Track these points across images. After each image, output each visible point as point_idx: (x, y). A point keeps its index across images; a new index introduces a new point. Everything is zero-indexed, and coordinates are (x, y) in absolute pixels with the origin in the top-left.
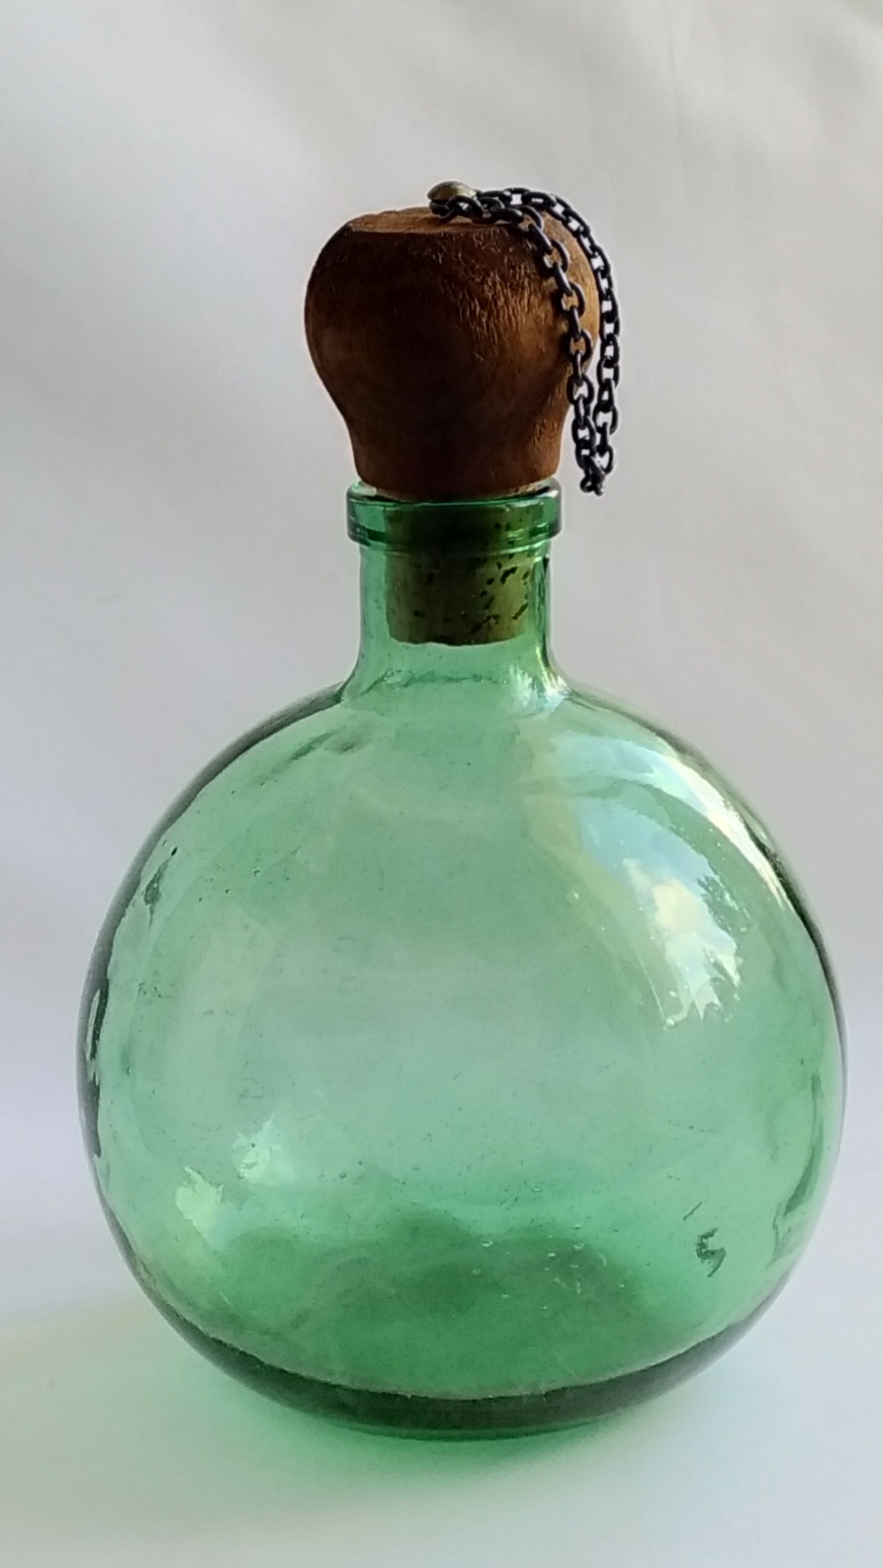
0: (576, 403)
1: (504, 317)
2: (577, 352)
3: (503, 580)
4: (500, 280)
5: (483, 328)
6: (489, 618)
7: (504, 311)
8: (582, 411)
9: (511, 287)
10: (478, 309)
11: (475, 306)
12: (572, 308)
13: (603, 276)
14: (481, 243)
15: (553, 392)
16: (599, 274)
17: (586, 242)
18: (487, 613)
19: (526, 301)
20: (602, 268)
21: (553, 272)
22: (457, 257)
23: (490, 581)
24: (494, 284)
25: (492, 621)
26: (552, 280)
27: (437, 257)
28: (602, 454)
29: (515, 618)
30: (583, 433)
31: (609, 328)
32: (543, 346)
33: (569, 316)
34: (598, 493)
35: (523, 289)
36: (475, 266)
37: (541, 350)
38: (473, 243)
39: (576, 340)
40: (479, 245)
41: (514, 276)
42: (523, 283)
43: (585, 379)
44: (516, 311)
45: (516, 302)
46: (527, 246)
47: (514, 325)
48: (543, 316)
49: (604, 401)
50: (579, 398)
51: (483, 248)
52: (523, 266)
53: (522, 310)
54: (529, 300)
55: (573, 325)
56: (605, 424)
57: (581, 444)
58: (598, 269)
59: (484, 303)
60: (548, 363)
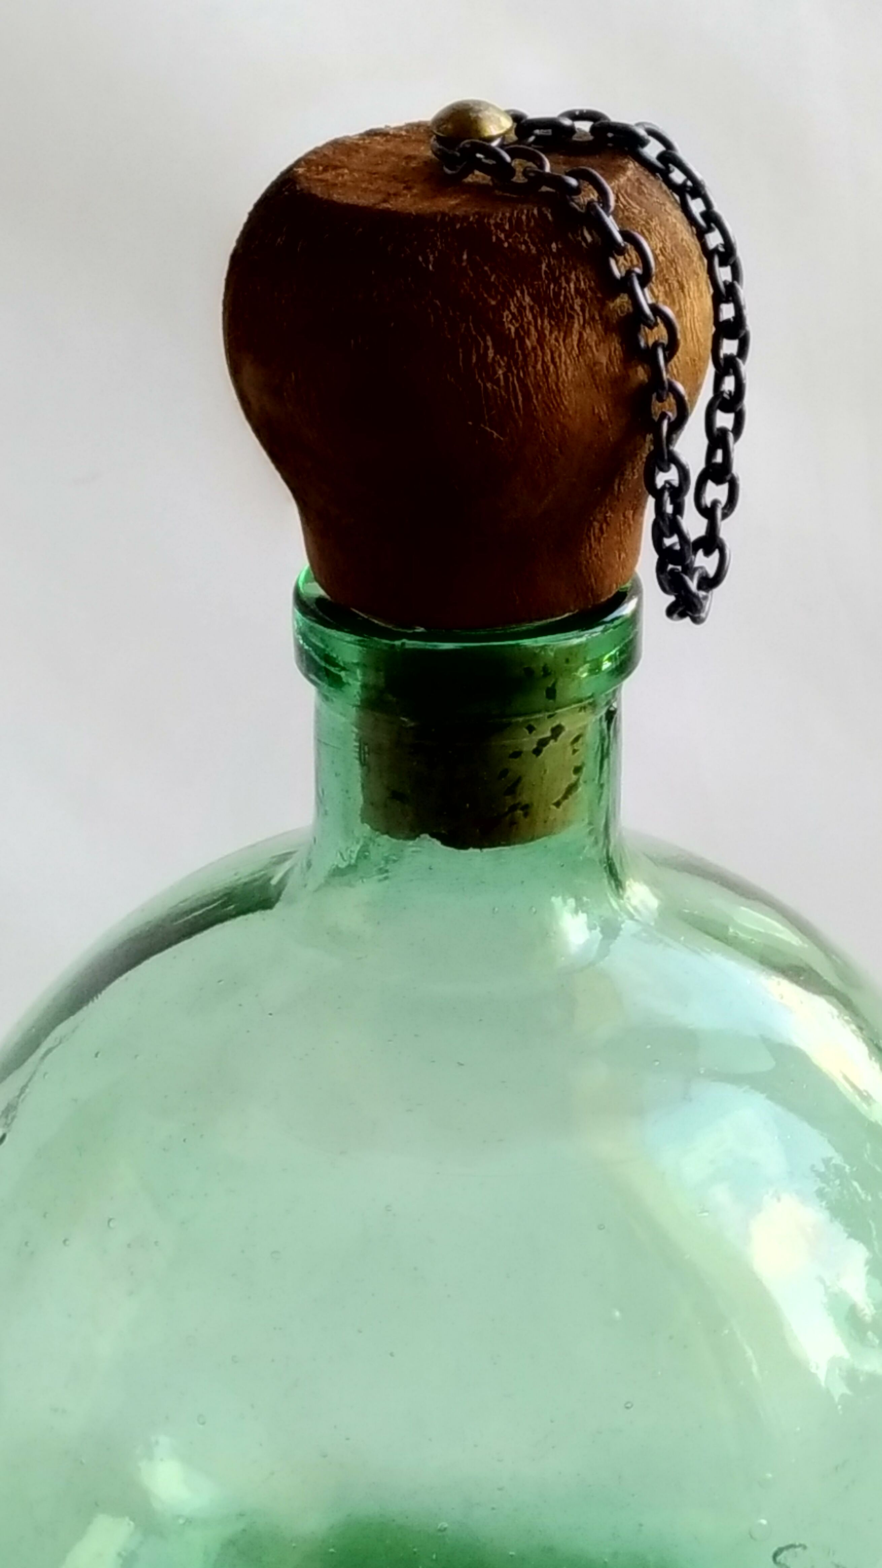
0: (658, 495)
1: (534, 367)
2: (663, 415)
3: (537, 752)
4: (532, 303)
5: (498, 385)
6: (514, 808)
7: (536, 355)
8: (669, 509)
9: (550, 316)
10: (491, 353)
11: (486, 348)
12: (656, 344)
13: (722, 264)
14: (502, 236)
15: (623, 474)
16: (716, 260)
17: (697, 206)
18: (509, 801)
19: (575, 337)
20: (721, 249)
21: (625, 285)
22: (460, 260)
23: (517, 754)
24: (521, 308)
25: (519, 812)
26: (623, 300)
27: (427, 261)
28: (708, 553)
29: (558, 804)
30: (671, 541)
31: (729, 347)
32: (603, 410)
33: (648, 356)
34: (696, 620)
35: (571, 317)
36: (490, 278)
37: (600, 418)
38: (490, 233)
39: (661, 399)
40: (498, 238)
41: (557, 295)
42: (572, 308)
43: (674, 460)
44: (556, 355)
45: (557, 340)
46: (584, 239)
47: (552, 379)
48: (604, 360)
49: (716, 464)
50: (663, 488)
51: (506, 245)
52: (573, 276)
53: (569, 354)
54: (581, 334)
55: (656, 371)
56: (715, 503)
57: (665, 556)
58: (716, 250)
59: (504, 344)
60: (612, 434)
